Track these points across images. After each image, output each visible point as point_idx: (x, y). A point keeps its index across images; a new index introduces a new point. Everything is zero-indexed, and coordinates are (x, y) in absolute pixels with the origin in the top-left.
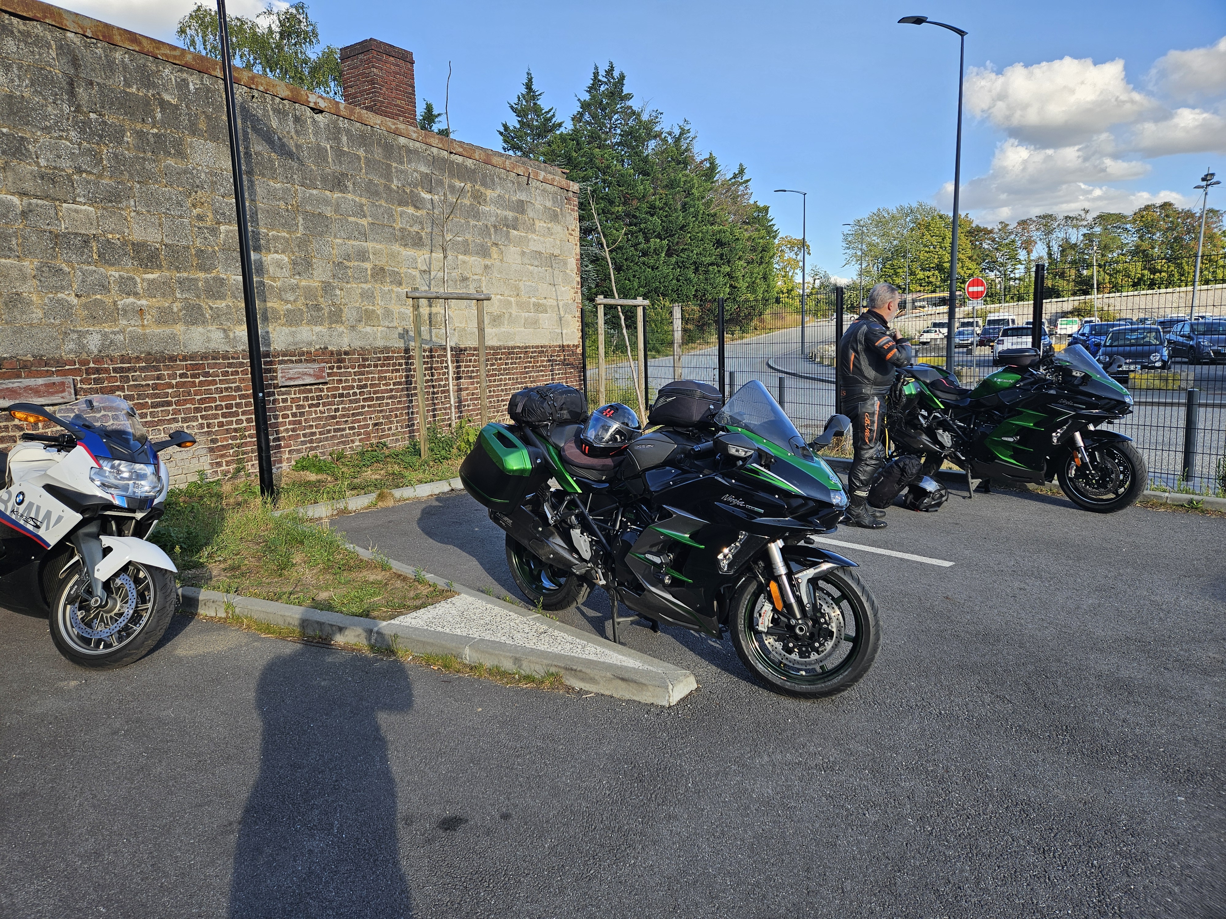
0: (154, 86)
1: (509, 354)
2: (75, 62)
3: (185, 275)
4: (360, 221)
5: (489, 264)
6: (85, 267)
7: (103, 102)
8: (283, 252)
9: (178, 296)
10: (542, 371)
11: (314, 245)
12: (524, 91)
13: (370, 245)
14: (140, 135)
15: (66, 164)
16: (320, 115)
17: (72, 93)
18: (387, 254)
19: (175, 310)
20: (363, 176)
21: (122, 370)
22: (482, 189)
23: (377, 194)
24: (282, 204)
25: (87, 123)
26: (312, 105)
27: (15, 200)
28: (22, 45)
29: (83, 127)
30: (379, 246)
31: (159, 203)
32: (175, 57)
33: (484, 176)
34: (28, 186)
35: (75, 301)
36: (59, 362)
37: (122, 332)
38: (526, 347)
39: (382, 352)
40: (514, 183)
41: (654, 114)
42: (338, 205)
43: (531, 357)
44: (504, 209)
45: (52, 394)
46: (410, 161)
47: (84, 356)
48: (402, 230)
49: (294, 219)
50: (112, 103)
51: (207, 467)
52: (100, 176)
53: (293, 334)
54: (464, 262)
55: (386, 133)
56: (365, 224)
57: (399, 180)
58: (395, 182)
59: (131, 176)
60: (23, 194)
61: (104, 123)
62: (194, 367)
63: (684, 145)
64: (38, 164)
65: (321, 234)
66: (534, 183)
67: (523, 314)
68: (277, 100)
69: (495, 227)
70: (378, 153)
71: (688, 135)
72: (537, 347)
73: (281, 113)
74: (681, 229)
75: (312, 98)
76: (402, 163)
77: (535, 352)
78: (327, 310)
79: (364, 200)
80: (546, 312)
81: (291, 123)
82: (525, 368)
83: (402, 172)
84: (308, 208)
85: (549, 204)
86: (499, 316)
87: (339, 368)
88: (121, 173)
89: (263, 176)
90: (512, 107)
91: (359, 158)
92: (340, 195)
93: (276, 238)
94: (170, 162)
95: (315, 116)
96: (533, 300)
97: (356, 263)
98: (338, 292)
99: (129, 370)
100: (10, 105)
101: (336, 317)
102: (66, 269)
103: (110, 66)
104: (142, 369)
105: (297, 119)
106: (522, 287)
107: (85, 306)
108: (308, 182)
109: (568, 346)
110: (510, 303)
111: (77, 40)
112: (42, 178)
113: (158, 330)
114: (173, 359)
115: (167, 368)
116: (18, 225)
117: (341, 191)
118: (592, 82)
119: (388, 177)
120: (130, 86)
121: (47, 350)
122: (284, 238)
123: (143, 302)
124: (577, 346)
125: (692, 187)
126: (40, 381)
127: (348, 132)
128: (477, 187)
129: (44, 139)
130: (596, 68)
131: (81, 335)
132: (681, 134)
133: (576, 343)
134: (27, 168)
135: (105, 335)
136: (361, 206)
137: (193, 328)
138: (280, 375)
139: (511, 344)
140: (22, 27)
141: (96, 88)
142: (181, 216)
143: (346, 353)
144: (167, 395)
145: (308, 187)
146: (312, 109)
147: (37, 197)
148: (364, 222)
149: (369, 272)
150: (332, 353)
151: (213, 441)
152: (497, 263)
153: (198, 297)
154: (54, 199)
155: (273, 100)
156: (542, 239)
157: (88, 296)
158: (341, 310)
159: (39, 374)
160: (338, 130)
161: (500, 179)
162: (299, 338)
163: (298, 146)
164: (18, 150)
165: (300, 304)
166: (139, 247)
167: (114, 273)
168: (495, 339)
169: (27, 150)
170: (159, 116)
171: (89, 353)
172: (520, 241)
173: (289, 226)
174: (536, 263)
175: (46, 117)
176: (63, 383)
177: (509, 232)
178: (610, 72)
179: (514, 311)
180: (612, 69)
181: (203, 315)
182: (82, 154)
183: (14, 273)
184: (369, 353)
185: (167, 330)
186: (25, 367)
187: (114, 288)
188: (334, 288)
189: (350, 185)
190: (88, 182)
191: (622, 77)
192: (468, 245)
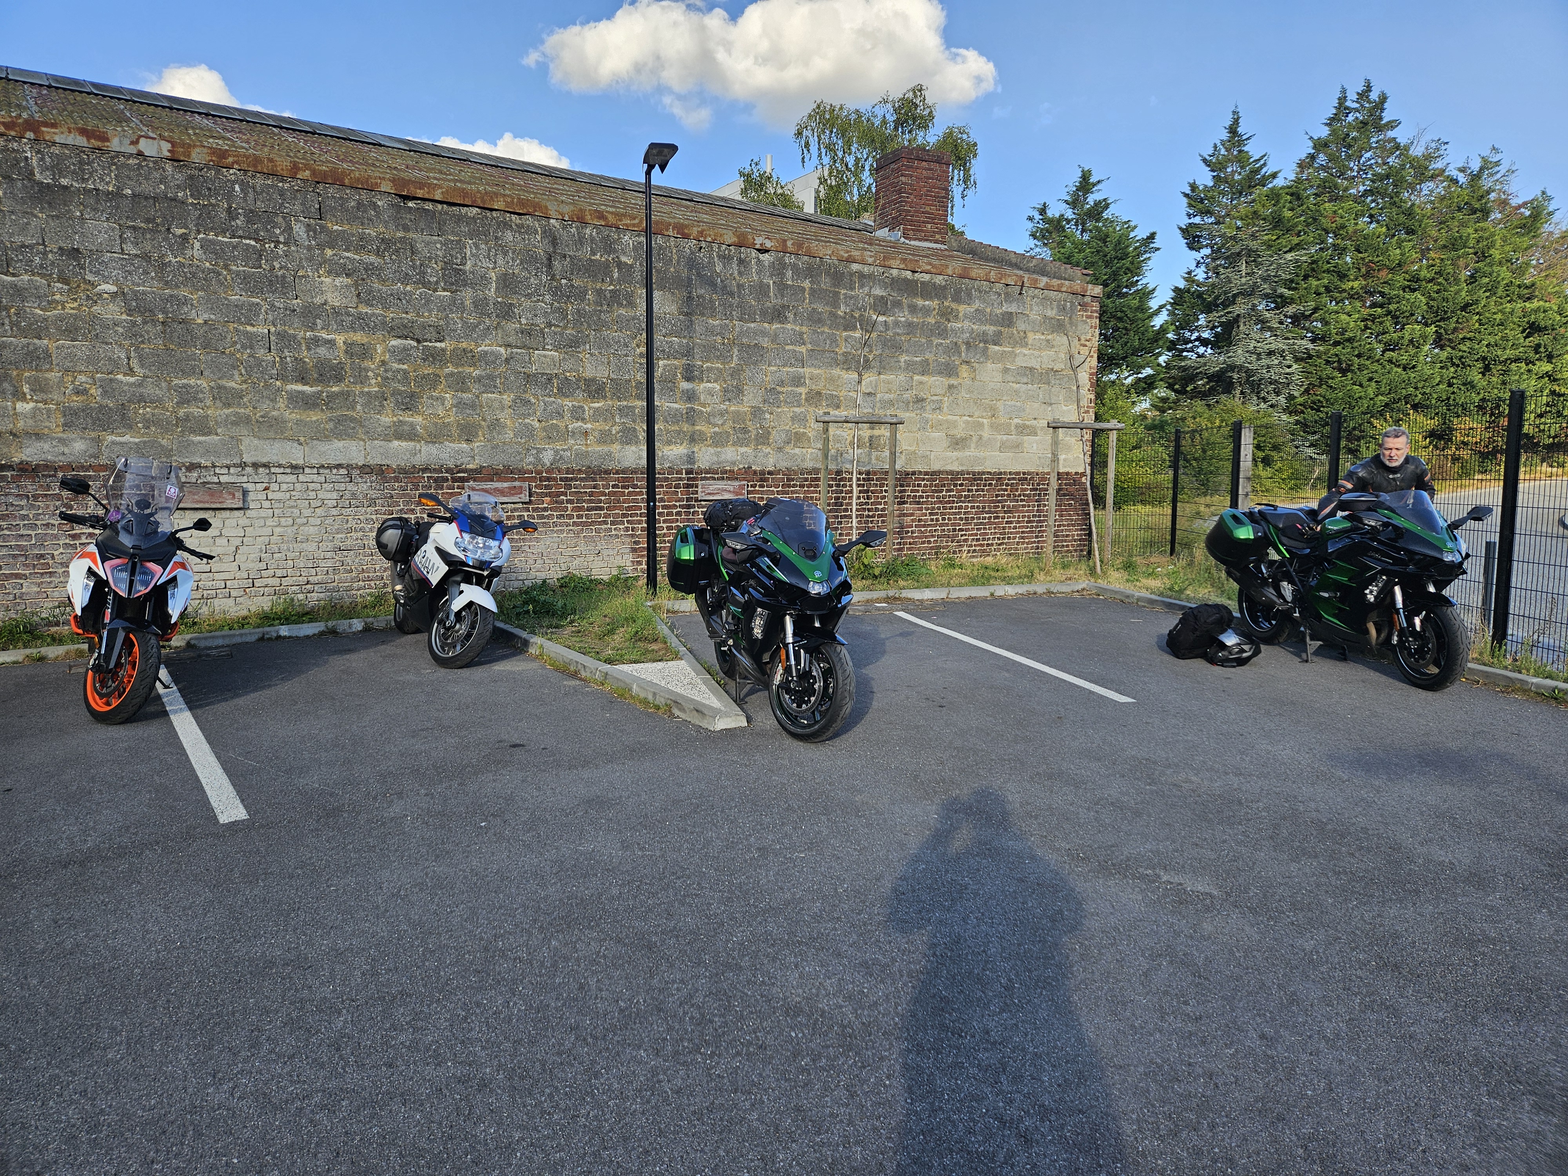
0: (615, 251)
1: (975, 480)
2: (554, 242)
3: (625, 403)
4: (798, 349)
5: (955, 383)
6: (547, 399)
7: (572, 270)
8: (716, 381)
9: (617, 420)
10: (1022, 500)
11: (748, 373)
12: (1225, 135)
13: (807, 371)
14: (599, 292)
15: (540, 321)
16: (766, 255)
17: (550, 266)
18: (826, 379)
19: (614, 432)
20: (806, 305)
21: (567, 479)
22: (954, 305)
23: (820, 321)
24: (719, 339)
25: (559, 288)
26: (758, 247)
27: (502, 350)
28: (517, 235)
29: (556, 291)
30: (817, 372)
31: (609, 346)
32: (634, 225)
33: (958, 292)
34: (512, 340)
35: (537, 425)
36: (522, 471)
37: (570, 449)
38: (1001, 473)
39: (810, 473)
40: (1000, 295)
41: (1433, 145)
42: (776, 335)
43: (1007, 485)
44: (982, 323)
45: (513, 495)
46: (862, 286)
47: (540, 467)
48: (845, 354)
49: (729, 351)
50: (580, 270)
51: (629, 564)
52: (565, 327)
53: (718, 454)
54: (921, 383)
55: (836, 262)
56: (804, 351)
57: (847, 305)
58: (843, 308)
59: (589, 326)
60: (508, 346)
61: (572, 286)
62: (624, 480)
63: (1486, 182)
64: (520, 322)
65: (755, 364)
66: (1028, 292)
67: (999, 437)
68: (724, 247)
69: (968, 344)
70: (825, 283)
71: (1497, 169)
72: (1018, 473)
73: (726, 259)
74: (1464, 308)
75: (759, 241)
76: (852, 289)
77: (1014, 479)
78: (754, 432)
79: (804, 329)
80: (1036, 434)
81: (735, 266)
82: (997, 496)
83: (851, 297)
84: (745, 340)
85: (1050, 313)
86: (964, 440)
87: (762, 486)
88: (582, 324)
89: (703, 315)
90: (1205, 160)
91: (803, 290)
92: (779, 326)
93: (709, 369)
94: (622, 311)
95: (761, 256)
96: (1016, 421)
97: (790, 389)
98: (767, 416)
99: (571, 479)
100: (504, 281)
101: (763, 438)
102: (533, 401)
103: (581, 241)
104: (581, 479)
105: (741, 262)
106: (1001, 408)
107: (544, 429)
108: (747, 316)
109: (1067, 474)
110: (981, 425)
111: (557, 225)
112: (522, 333)
113: (598, 449)
114: (608, 472)
115: (602, 479)
116: (502, 369)
117: (780, 322)
118: (1334, 111)
119: (835, 304)
120: (595, 254)
121: (514, 462)
122: (718, 369)
123: (589, 426)
124: (1083, 474)
125: (1492, 245)
126: (506, 485)
127: (794, 267)
128: (946, 304)
129: (527, 304)
130: (1344, 91)
131: (539, 451)
132: (1482, 169)
133: (1081, 470)
134: (513, 326)
135: (557, 452)
136: (801, 334)
137: (627, 447)
138: (700, 490)
139: (977, 469)
140: (518, 221)
141: (568, 259)
142: (626, 355)
143: (770, 473)
144: (600, 501)
145: (746, 321)
146: (758, 250)
147: (517, 347)
148: (803, 349)
149: (803, 396)
150: (755, 472)
151: (636, 543)
152: (968, 382)
153: (634, 421)
154: (529, 348)
155: (719, 248)
156: (1036, 353)
157: (547, 421)
158: (769, 433)
159: (506, 480)
160: (784, 266)
161: (980, 292)
162: (723, 457)
163: (740, 286)
164: (507, 313)
165: (727, 427)
166: (589, 382)
167: (568, 403)
168: (956, 463)
169: (513, 313)
170: (616, 275)
171: (543, 465)
172: (1002, 357)
173: (724, 357)
174: (1025, 380)
175: (528, 287)
176: (521, 487)
177: (987, 348)
178: (1364, 95)
179: (986, 434)
180: (1369, 88)
181: (637, 437)
182: (553, 312)
183: (496, 405)
184: (795, 473)
185: (606, 448)
186: (496, 474)
187: (568, 415)
188: (764, 412)
189: (791, 316)
190: (555, 334)
191: (1383, 99)
192: (928, 365)
